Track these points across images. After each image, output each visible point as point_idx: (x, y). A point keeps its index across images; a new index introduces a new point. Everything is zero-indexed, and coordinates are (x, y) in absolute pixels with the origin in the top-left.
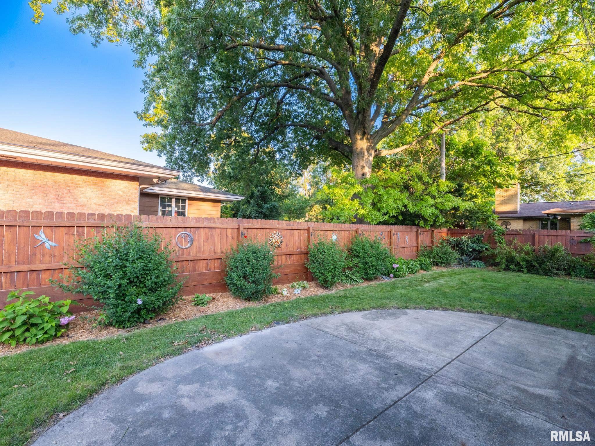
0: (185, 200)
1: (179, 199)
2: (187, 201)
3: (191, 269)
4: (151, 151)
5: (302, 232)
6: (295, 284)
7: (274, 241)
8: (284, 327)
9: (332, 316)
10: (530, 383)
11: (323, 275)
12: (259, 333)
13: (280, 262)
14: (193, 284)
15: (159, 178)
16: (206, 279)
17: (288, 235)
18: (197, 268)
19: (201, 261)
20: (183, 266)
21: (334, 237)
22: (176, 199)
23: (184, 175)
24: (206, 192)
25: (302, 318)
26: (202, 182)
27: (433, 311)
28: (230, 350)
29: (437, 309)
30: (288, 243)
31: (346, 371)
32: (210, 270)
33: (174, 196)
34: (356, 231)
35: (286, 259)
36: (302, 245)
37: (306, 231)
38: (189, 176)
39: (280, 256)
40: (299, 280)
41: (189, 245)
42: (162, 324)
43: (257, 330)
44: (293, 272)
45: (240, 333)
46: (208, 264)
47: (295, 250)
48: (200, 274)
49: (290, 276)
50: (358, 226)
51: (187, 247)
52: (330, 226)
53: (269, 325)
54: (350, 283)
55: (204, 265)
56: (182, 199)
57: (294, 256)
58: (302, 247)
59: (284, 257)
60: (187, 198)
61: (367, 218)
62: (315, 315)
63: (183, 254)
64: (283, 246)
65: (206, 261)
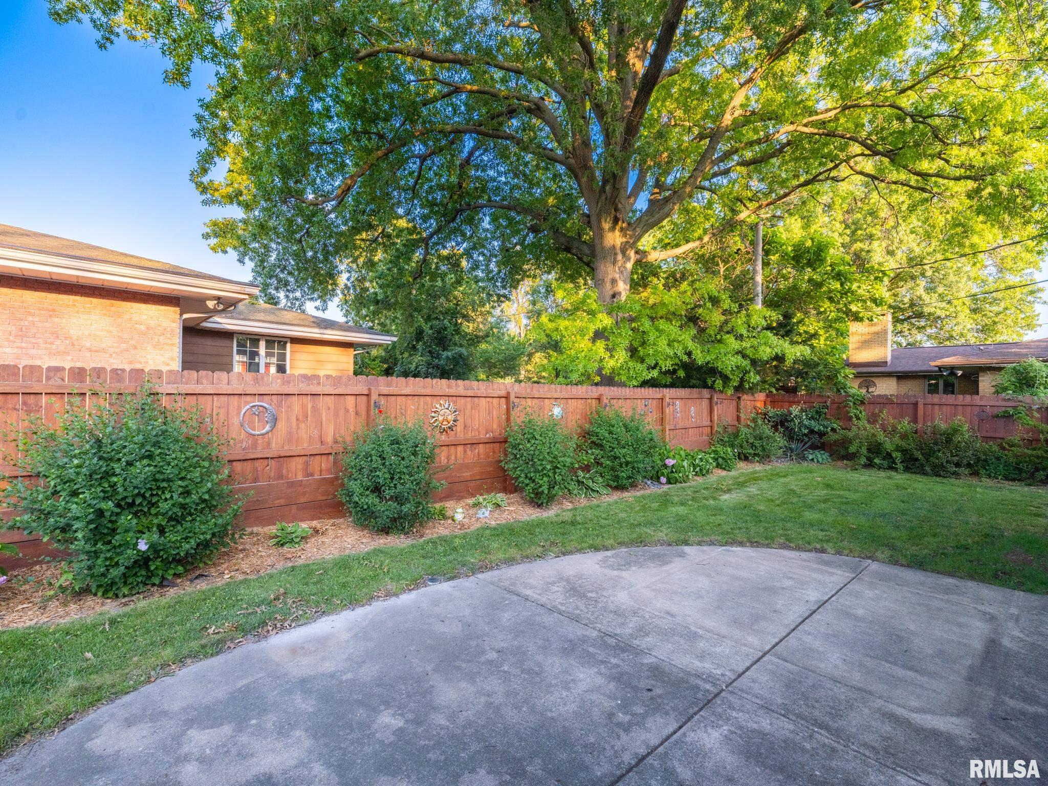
0: (286, 343)
1: (274, 341)
2: (288, 345)
3: (272, 474)
4: (225, 252)
5: (495, 401)
6: (481, 499)
7: (441, 418)
8: (444, 587)
9: (543, 561)
10: (915, 703)
11: (534, 481)
12: (392, 602)
13: (453, 458)
14: (277, 502)
15: (218, 299)
16: (304, 494)
17: (469, 407)
18: (284, 472)
19: (294, 459)
20: (256, 469)
21: (557, 411)
22: (267, 341)
23: (287, 297)
24: (326, 328)
25: (484, 568)
26: (323, 310)
27: (734, 549)
28: (322, 641)
29: (741, 544)
30: (469, 422)
31: (550, 685)
32: (312, 475)
33: (263, 335)
34: (599, 399)
35: (465, 451)
36: (495, 426)
37: (503, 400)
38: (297, 299)
39: (452, 448)
40: (489, 491)
41: (268, 428)
42: (202, 585)
43: (389, 595)
44: (478, 477)
45: (353, 602)
46: (307, 464)
47: (483, 436)
48: (292, 484)
49: (473, 484)
50: (602, 390)
51: (264, 431)
52: (549, 390)
53: (416, 583)
54: (586, 496)
55: (300, 466)
56: (279, 342)
57: (481, 446)
58: (496, 429)
59: (460, 448)
60: (289, 340)
61: (619, 374)
62: (510, 562)
63: (255, 445)
64: (459, 428)
65: (305, 458)
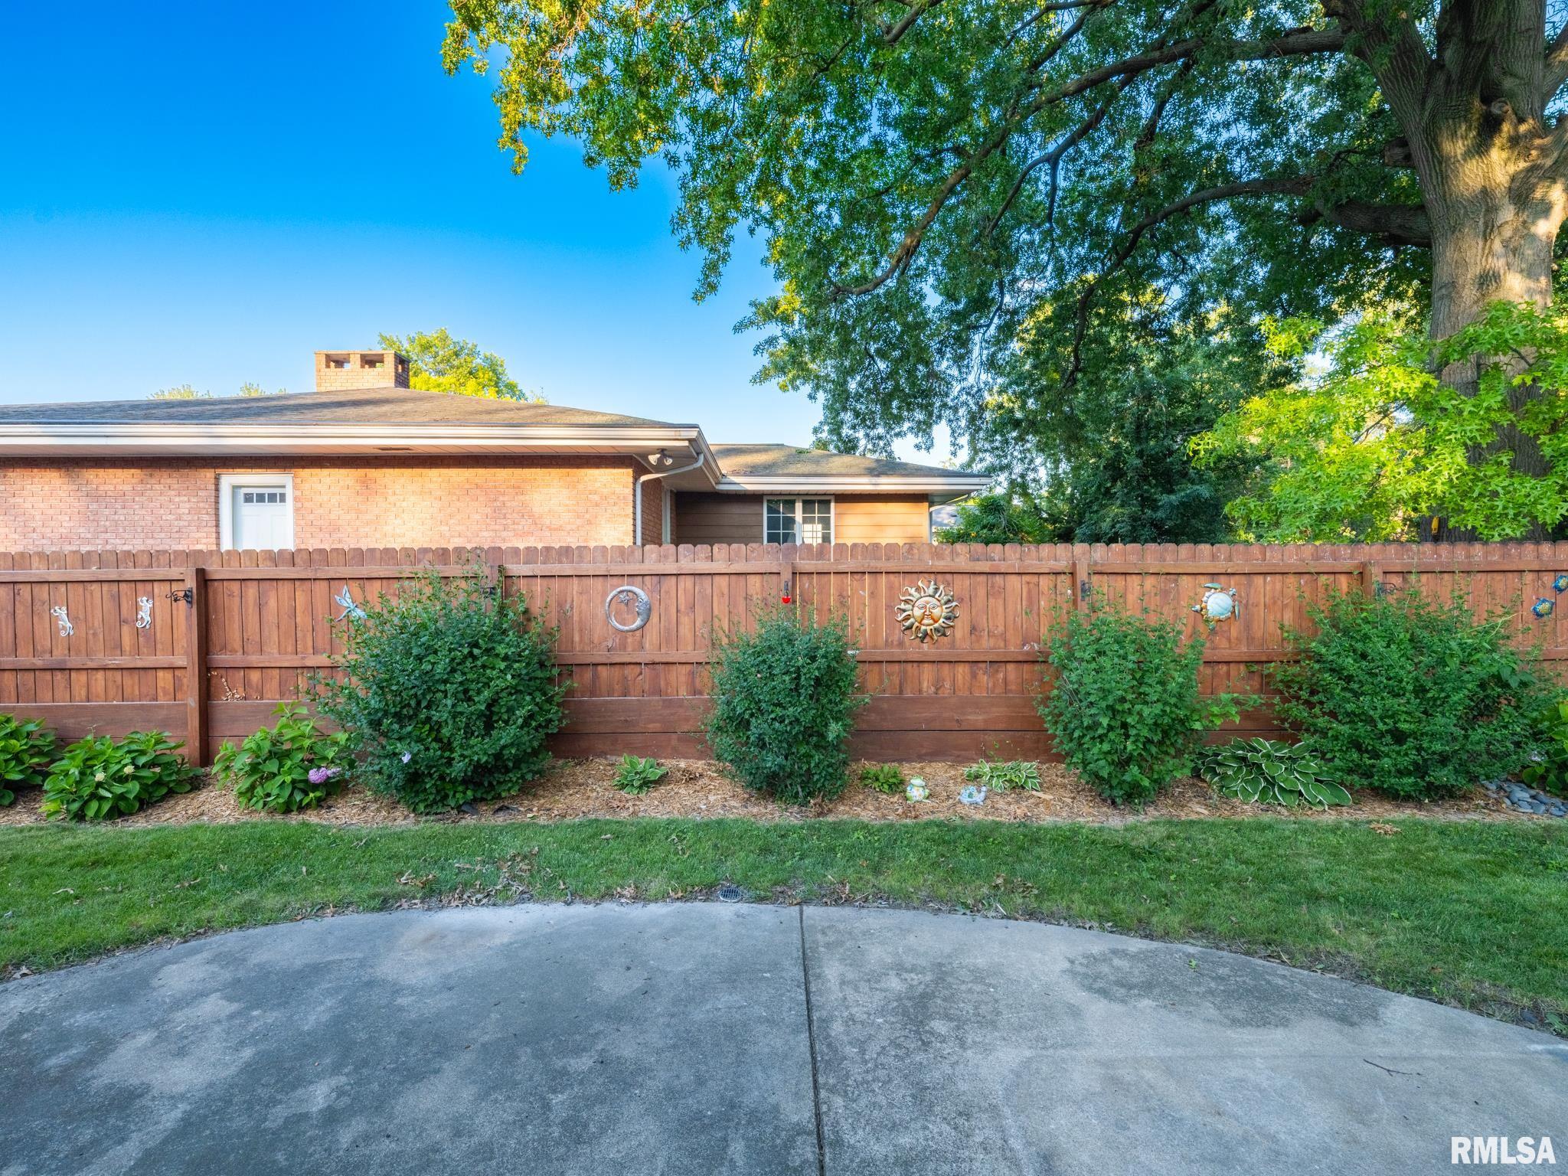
0: (829, 502)
1: (813, 502)
2: (833, 505)
3: (646, 687)
5: (1045, 582)
6: (986, 768)
7: (918, 612)
13: (947, 685)
14: (652, 726)
16: (687, 720)
17: (982, 593)
18: (662, 683)
19: (674, 667)
20: (624, 677)
21: (1217, 603)
22: (805, 502)
23: (867, 435)
25: (835, 897)
26: (928, 449)
30: (982, 622)
32: (701, 693)
33: (799, 494)
34: (1361, 575)
35: (974, 676)
36: (1044, 631)
37: (1065, 580)
39: (946, 667)
40: (1009, 754)
41: (638, 622)
43: (637, 897)
44: (1001, 726)
46: (692, 674)
47: (1013, 649)
48: (669, 704)
49: (990, 738)
51: (634, 626)
53: (691, 891)
55: (683, 679)
56: (820, 502)
57: (1010, 667)
58: (1047, 636)
59: (962, 670)
60: (832, 498)
61: (1459, 510)
63: (623, 646)
64: (961, 630)
65: (688, 667)
